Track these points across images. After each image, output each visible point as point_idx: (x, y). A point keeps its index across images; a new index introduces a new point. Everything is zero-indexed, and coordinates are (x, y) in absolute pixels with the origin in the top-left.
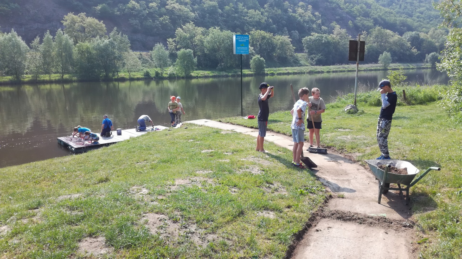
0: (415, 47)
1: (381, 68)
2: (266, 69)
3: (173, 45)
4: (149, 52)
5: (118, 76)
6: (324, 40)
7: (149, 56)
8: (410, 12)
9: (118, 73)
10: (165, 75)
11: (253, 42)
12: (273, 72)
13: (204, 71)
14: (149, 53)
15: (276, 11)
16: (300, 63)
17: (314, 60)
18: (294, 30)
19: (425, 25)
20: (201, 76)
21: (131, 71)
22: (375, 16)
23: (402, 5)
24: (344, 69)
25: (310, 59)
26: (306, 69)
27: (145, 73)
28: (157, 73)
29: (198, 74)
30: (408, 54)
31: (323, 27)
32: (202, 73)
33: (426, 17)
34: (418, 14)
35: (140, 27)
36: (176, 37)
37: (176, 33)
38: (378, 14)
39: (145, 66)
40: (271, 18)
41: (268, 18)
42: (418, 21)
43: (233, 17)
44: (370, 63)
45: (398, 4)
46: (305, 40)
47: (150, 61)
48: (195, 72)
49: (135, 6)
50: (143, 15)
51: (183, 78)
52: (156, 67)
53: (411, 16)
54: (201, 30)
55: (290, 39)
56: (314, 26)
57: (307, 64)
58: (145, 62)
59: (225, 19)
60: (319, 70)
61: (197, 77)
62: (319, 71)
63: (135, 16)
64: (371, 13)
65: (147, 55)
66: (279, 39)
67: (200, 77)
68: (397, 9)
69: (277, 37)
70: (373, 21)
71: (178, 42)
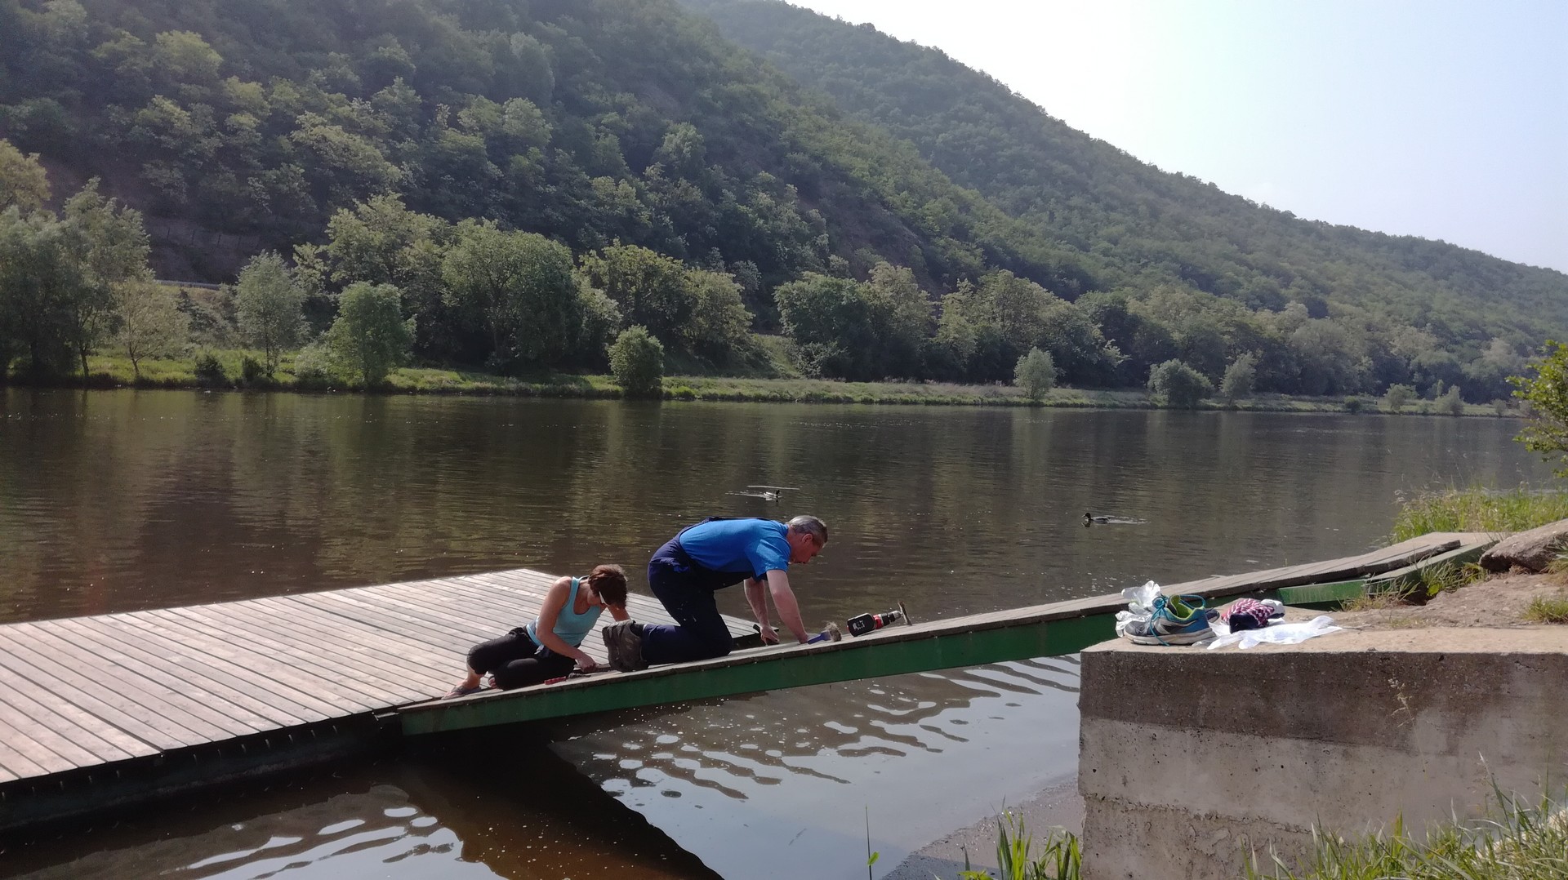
0: (1113, 340)
1: (1024, 400)
2: (664, 379)
3: (314, 268)
4: (217, 289)
5: (86, 369)
6: (847, 297)
7: (218, 304)
8: (1082, 237)
9: (88, 357)
10: (281, 378)
11: (613, 283)
12: (687, 389)
13: (438, 371)
14: (219, 294)
15: (686, 191)
16: (772, 369)
17: (815, 362)
18: (745, 260)
19: (1127, 279)
20: (428, 386)
21: (141, 356)
22: (986, 239)
23: (1056, 215)
24: (914, 397)
25: (800, 357)
26: (794, 389)
27: (200, 365)
28: (251, 368)
29: (417, 381)
30: (1095, 362)
31: (833, 257)
32: (430, 379)
33: (1129, 255)
34: (1105, 244)
35: (184, 196)
36: (329, 242)
37: (329, 228)
38: (994, 232)
39: (197, 338)
40: (669, 211)
41: (658, 211)
42: (1107, 265)
43: (539, 193)
44: (988, 382)
45: (1045, 210)
46: (785, 292)
47: (222, 323)
48: (402, 370)
49: (173, 120)
50: (200, 155)
51: (355, 390)
52: (246, 346)
53: (1085, 248)
54: (430, 224)
55: (738, 285)
56: (808, 251)
57: (794, 373)
58: (202, 322)
59: (511, 197)
60: (839, 394)
61: (411, 391)
62: (838, 397)
63: (169, 156)
64: (972, 228)
65: (208, 300)
66: (703, 282)
67: (423, 392)
68: (1041, 225)
69: (697, 274)
70: (983, 253)
71: (337, 260)
